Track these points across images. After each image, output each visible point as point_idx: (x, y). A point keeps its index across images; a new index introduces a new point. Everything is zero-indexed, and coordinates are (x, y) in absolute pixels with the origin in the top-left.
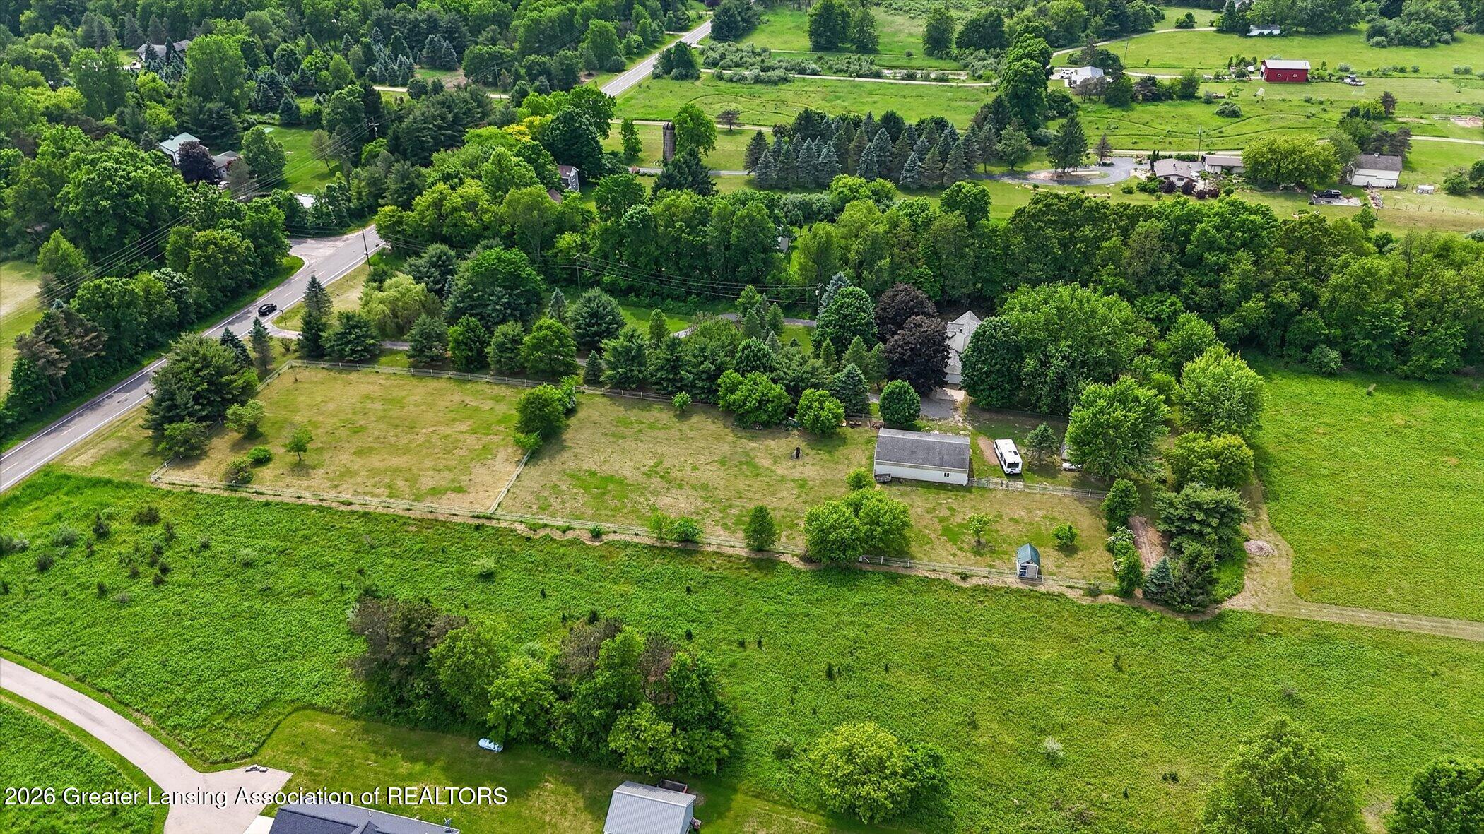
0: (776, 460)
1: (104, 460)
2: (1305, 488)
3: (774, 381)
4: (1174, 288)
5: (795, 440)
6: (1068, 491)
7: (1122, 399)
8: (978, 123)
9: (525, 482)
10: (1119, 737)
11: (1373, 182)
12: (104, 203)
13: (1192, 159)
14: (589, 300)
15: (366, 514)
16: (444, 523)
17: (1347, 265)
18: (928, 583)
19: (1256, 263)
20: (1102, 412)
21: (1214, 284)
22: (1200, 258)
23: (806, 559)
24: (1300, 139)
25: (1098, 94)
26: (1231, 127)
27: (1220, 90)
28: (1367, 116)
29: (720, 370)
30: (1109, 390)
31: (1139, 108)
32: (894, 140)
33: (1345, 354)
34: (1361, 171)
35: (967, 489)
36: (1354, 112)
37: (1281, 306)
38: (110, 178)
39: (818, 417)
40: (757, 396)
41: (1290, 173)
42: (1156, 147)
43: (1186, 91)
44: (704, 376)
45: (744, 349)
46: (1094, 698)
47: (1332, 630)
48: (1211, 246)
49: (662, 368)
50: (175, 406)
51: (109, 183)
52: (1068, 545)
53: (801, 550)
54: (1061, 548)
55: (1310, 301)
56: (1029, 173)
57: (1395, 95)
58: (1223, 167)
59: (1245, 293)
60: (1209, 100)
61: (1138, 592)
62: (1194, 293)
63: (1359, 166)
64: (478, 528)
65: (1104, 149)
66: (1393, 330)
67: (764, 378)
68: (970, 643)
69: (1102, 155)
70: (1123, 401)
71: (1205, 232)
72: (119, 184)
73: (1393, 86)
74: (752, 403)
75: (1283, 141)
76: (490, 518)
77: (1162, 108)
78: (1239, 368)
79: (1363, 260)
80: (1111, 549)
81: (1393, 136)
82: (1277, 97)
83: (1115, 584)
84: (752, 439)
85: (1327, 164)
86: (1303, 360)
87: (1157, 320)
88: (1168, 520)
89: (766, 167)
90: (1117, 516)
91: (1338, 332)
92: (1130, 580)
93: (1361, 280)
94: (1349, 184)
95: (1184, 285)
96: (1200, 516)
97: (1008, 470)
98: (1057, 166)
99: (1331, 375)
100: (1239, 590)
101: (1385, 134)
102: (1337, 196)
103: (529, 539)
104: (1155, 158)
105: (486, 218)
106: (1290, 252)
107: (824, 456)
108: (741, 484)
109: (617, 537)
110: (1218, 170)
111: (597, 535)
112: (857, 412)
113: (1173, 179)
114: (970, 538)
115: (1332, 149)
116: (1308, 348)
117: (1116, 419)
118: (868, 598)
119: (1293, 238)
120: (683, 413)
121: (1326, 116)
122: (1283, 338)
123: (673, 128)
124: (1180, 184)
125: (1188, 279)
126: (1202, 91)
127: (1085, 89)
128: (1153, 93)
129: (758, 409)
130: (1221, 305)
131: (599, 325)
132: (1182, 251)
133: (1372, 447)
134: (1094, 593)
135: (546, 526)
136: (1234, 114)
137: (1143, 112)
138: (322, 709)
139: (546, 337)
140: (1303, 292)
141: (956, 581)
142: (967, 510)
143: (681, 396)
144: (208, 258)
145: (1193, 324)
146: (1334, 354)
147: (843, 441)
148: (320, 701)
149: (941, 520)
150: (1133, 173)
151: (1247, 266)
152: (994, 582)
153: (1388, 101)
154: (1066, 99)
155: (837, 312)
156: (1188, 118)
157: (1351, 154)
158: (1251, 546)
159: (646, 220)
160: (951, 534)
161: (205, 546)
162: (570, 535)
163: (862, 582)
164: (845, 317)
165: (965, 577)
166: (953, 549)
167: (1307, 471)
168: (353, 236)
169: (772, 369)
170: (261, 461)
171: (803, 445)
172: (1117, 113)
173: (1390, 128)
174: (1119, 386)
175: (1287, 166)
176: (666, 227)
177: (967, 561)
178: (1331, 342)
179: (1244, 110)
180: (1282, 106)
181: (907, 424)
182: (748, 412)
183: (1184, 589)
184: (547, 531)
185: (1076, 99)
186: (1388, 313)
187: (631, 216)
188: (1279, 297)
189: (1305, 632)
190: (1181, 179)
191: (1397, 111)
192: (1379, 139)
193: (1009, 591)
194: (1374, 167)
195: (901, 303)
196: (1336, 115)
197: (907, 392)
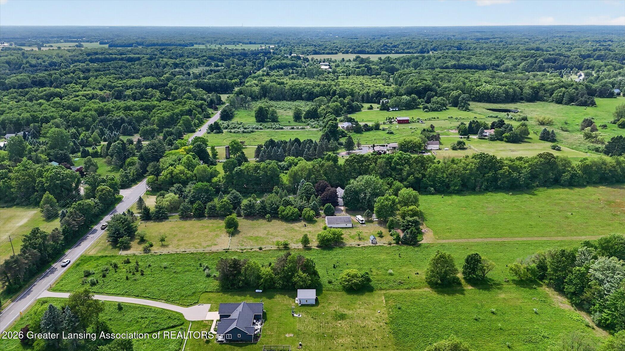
0: (300, 228)
1: (99, 251)
2: (432, 218)
3: (295, 207)
4: (391, 176)
5: (303, 223)
6: (377, 225)
7: (387, 199)
8: (322, 139)
9: (233, 240)
10: (404, 269)
11: (433, 148)
12: (57, 182)
13: (384, 146)
14: (233, 193)
15: (192, 253)
16: (216, 252)
17: (431, 166)
18: (351, 247)
19: (409, 168)
20: (382, 203)
21: (400, 174)
22: (396, 168)
23: (318, 247)
24: (412, 138)
25: (352, 130)
26: (392, 136)
27: (386, 127)
28: (428, 131)
29: (278, 207)
30: (383, 198)
31: (364, 133)
32: (300, 146)
33: (435, 189)
34: (429, 146)
35: (352, 227)
36: (424, 130)
37: (417, 178)
38: (59, 173)
39: (309, 215)
40: (291, 212)
41: (411, 147)
42: (373, 143)
43: (377, 127)
44: (273, 209)
45: (284, 200)
46: (396, 263)
47: (444, 244)
48: (398, 164)
49: (260, 209)
50: (119, 233)
51: (59, 175)
52: (381, 236)
53: (317, 245)
54: (379, 237)
55: (424, 176)
56: (339, 153)
57: (434, 125)
58: (393, 147)
59: (408, 175)
60: (384, 130)
61: (400, 243)
62: (395, 177)
63: (428, 144)
64: (226, 252)
65: (359, 145)
66: (445, 181)
67: (292, 207)
68: (365, 257)
69: (358, 147)
70: (387, 200)
71: (396, 161)
72: (62, 176)
73: (433, 123)
74: (290, 214)
75: (408, 139)
76: (228, 249)
77: (371, 133)
78: (412, 191)
79: (434, 164)
80: (391, 235)
81: (435, 136)
82: (402, 128)
83: (395, 242)
84: (292, 224)
85: (420, 144)
86: (425, 191)
87: (388, 184)
88: (403, 226)
89: (262, 156)
90: (391, 228)
91: (432, 183)
92: (398, 240)
93: (435, 170)
94: (427, 150)
95: (393, 175)
96: (411, 224)
97: (361, 222)
98: (347, 150)
99: (433, 194)
100: (423, 239)
101: (433, 135)
102: (424, 153)
103: (242, 252)
104: (374, 146)
105: (188, 175)
106: (417, 164)
107: (313, 225)
108: (294, 234)
109: (266, 249)
110: (392, 148)
111: (261, 249)
112: (318, 215)
113: (381, 151)
114: (357, 237)
115: (421, 140)
116: (426, 188)
117: (386, 204)
118: (337, 252)
119: (417, 161)
120: (269, 220)
121: (416, 132)
122: (419, 186)
123: (229, 147)
124: (382, 153)
125: (393, 173)
126: (381, 127)
127: (348, 129)
128: (367, 129)
129: (292, 215)
130: (403, 179)
131: (237, 200)
132: (391, 166)
133: (445, 208)
134: (390, 244)
135: (245, 249)
136: (392, 133)
137: (366, 134)
138: (209, 292)
139: (224, 204)
140: (422, 174)
141: (357, 246)
142: (354, 232)
143: (268, 215)
144: (103, 195)
145: (397, 184)
146: (432, 189)
147: (316, 221)
148: (208, 290)
149: (348, 235)
150: (368, 151)
151: (408, 168)
152: (366, 245)
153: (432, 127)
154: (343, 132)
155: (305, 189)
156: (379, 135)
157: (426, 141)
158: (423, 231)
159: (241, 171)
160: (353, 237)
161: (150, 266)
162: (253, 250)
163: (334, 249)
164: (307, 191)
165: (359, 245)
166: (354, 240)
167: (432, 215)
168: (134, 187)
169: (293, 205)
170: (151, 246)
171: (306, 223)
172: (359, 135)
173: (435, 134)
174: (385, 197)
175: (410, 145)
176: (247, 173)
177: (358, 242)
178: (431, 186)
179: (394, 132)
180: (404, 130)
181: (333, 214)
182: (289, 217)
183: (411, 239)
184: (246, 250)
185: (346, 132)
186: (443, 177)
187: (237, 170)
188: (416, 175)
189: (439, 245)
190: (382, 151)
191: (435, 129)
192: (432, 137)
193: (370, 246)
194: (432, 144)
195: (322, 185)
196: (419, 132)
197: (331, 206)
